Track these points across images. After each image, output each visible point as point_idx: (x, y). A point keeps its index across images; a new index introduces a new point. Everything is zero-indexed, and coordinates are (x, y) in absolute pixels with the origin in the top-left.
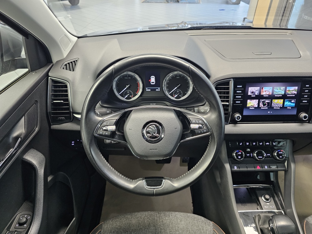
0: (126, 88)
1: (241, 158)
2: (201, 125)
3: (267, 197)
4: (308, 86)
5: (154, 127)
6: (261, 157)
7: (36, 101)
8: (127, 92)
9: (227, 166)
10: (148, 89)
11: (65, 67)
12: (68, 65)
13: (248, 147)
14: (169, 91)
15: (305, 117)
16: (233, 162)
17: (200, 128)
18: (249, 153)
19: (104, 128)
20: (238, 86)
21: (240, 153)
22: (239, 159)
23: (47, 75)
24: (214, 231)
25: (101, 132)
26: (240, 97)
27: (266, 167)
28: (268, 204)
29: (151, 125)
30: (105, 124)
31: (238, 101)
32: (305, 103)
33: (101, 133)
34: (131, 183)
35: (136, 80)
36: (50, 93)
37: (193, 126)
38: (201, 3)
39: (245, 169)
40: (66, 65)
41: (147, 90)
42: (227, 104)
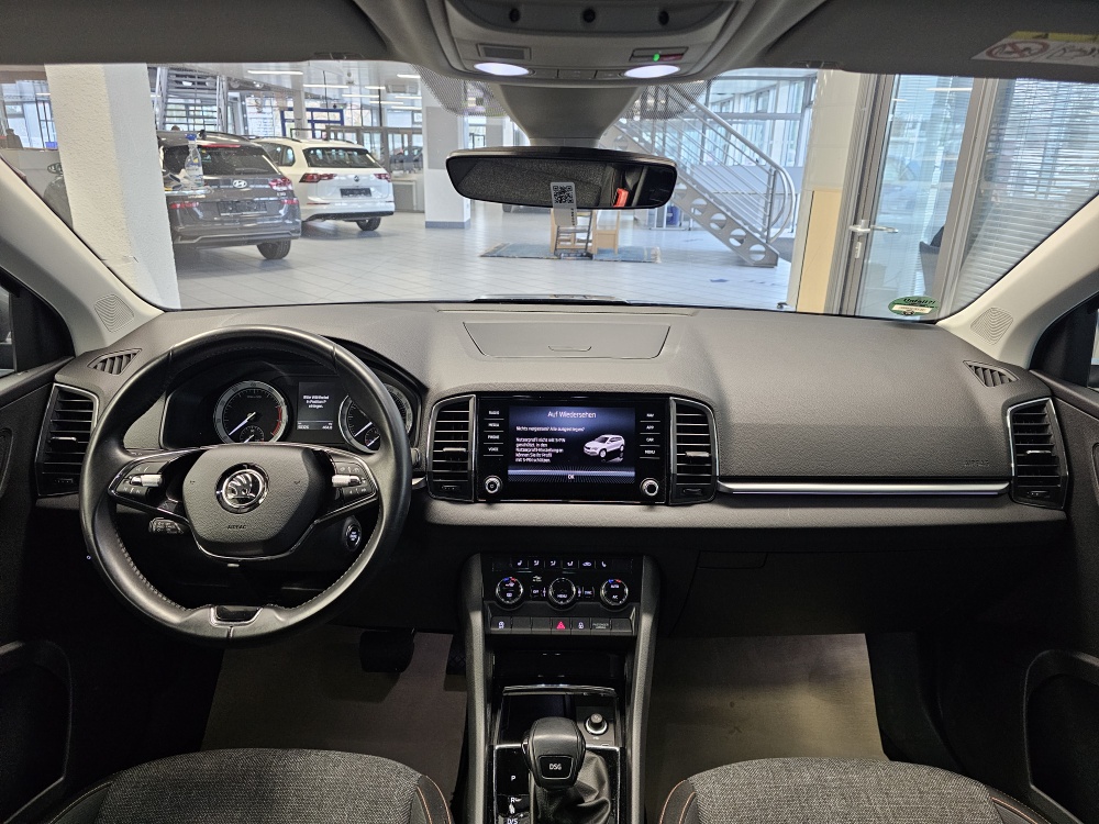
0: (246, 421)
1: (513, 598)
2: (357, 478)
3: (597, 718)
4: (651, 415)
5: (247, 479)
6: (564, 596)
7: (9, 431)
8: (250, 429)
9: (477, 619)
10: (303, 424)
11: (100, 366)
12: (109, 362)
13: (537, 571)
14: (354, 431)
15: (651, 488)
16: (494, 610)
17: (353, 483)
18: (539, 586)
19: (135, 479)
20: (490, 413)
21: (512, 585)
22: (507, 599)
23: (50, 378)
24: (417, 791)
25: (124, 487)
26: (498, 437)
27: (581, 626)
28: (597, 738)
29: (240, 474)
30: (138, 469)
31: (494, 446)
32: (651, 455)
33: (126, 489)
34: (176, 612)
35: (274, 402)
36: (48, 418)
37: (337, 479)
38: (659, 261)
39: (526, 631)
40: (105, 361)
41: (300, 427)
42: (462, 452)
